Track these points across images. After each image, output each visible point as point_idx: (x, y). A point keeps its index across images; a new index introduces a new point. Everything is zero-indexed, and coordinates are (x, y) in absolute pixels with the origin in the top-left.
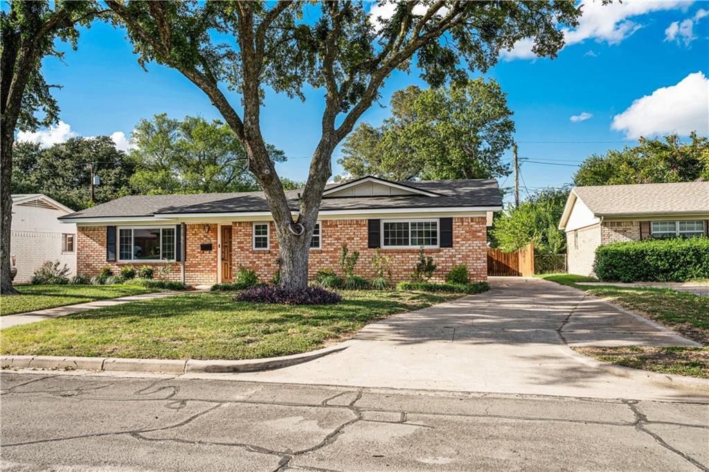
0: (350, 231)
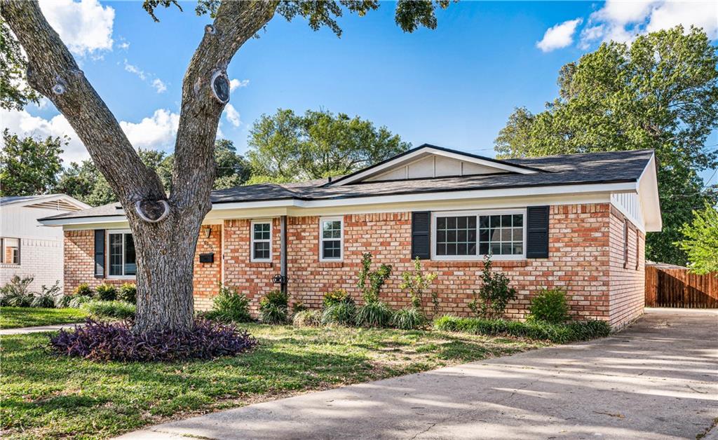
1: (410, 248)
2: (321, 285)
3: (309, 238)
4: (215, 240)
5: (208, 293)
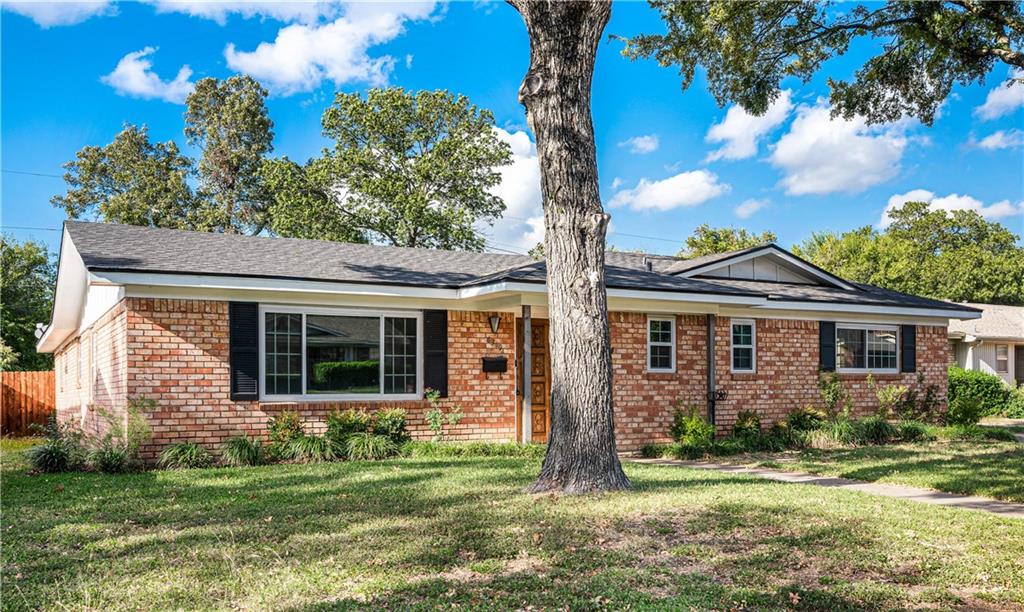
0: (797, 340)
1: (818, 359)
2: (734, 402)
3: (721, 343)
4: (506, 336)
5: (495, 420)
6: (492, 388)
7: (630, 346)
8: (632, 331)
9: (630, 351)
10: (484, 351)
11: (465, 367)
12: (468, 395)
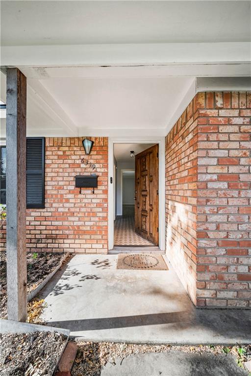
4: (99, 157)
5: (88, 228)
6: (86, 201)
7: (236, 145)
8: (240, 121)
9: (233, 153)
10: (78, 170)
11: (61, 183)
12: (63, 207)
